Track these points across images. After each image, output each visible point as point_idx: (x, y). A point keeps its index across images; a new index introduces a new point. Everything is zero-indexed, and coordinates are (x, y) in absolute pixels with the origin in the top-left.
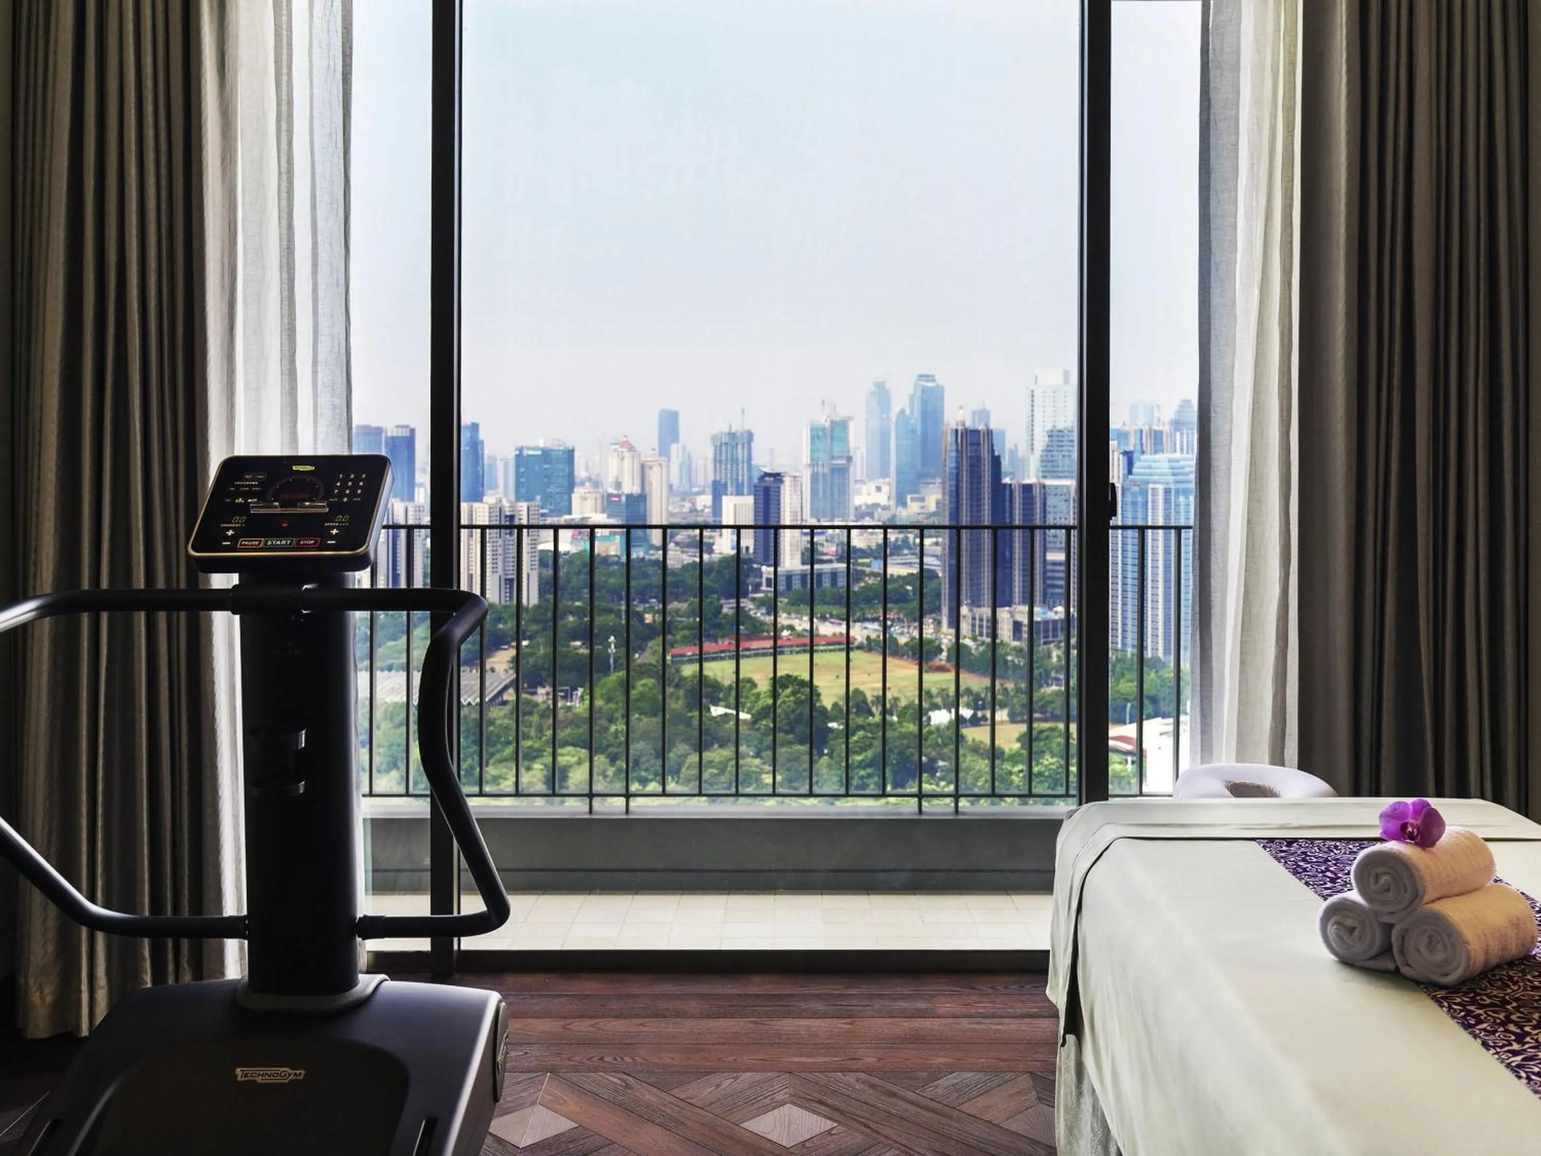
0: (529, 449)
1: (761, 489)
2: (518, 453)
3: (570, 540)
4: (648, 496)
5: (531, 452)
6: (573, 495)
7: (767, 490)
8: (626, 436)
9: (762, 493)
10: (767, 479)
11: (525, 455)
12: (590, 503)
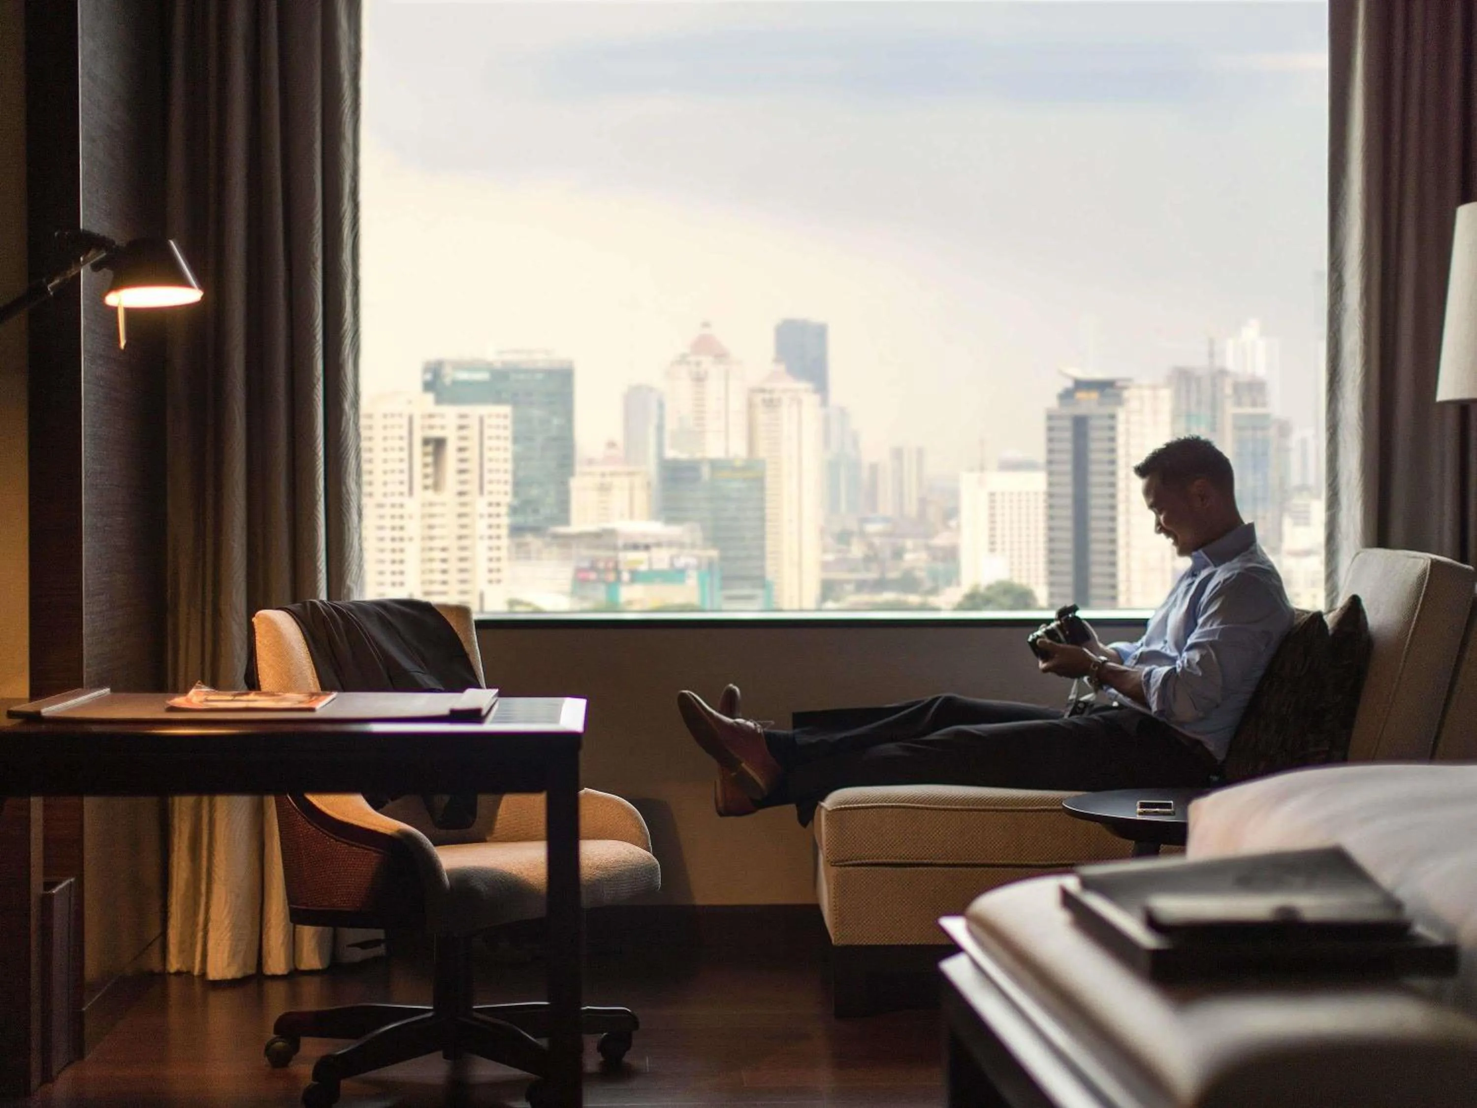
0: (459, 366)
1: (1068, 424)
2: (429, 377)
3: (567, 587)
4: (769, 473)
5: (463, 376)
6: (575, 483)
7: (1080, 425)
8: (706, 325)
9: (1068, 435)
10: (1081, 395)
11: (447, 380)
12: (619, 498)
